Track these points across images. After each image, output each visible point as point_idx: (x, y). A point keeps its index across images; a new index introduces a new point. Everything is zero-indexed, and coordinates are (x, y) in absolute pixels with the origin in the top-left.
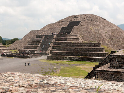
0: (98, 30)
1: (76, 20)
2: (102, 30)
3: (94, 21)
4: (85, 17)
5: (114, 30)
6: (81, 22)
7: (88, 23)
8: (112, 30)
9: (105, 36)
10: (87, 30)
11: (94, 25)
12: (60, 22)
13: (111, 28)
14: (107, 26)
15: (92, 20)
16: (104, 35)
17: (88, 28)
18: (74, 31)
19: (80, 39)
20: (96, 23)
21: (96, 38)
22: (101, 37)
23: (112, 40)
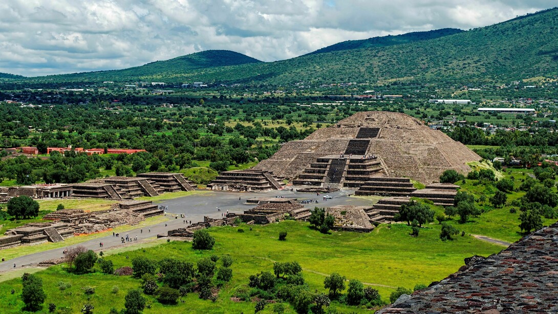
0: (408, 148)
1: (371, 126)
2: (415, 149)
3: (402, 130)
4: (387, 120)
5: (432, 149)
6: (380, 130)
7: (393, 132)
8: (429, 150)
9: (419, 159)
10: (391, 149)
11: (402, 138)
12: (342, 126)
13: (427, 145)
14: (422, 141)
15: (398, 128)
16: (416, 158)
17: (393, 145)
18: (371, 149)
19: (382, 164)
20: (404, 134)
21: (405, 163)
22: (412, 162)
23: (429, 167)
